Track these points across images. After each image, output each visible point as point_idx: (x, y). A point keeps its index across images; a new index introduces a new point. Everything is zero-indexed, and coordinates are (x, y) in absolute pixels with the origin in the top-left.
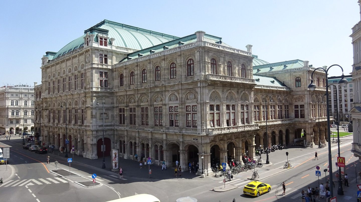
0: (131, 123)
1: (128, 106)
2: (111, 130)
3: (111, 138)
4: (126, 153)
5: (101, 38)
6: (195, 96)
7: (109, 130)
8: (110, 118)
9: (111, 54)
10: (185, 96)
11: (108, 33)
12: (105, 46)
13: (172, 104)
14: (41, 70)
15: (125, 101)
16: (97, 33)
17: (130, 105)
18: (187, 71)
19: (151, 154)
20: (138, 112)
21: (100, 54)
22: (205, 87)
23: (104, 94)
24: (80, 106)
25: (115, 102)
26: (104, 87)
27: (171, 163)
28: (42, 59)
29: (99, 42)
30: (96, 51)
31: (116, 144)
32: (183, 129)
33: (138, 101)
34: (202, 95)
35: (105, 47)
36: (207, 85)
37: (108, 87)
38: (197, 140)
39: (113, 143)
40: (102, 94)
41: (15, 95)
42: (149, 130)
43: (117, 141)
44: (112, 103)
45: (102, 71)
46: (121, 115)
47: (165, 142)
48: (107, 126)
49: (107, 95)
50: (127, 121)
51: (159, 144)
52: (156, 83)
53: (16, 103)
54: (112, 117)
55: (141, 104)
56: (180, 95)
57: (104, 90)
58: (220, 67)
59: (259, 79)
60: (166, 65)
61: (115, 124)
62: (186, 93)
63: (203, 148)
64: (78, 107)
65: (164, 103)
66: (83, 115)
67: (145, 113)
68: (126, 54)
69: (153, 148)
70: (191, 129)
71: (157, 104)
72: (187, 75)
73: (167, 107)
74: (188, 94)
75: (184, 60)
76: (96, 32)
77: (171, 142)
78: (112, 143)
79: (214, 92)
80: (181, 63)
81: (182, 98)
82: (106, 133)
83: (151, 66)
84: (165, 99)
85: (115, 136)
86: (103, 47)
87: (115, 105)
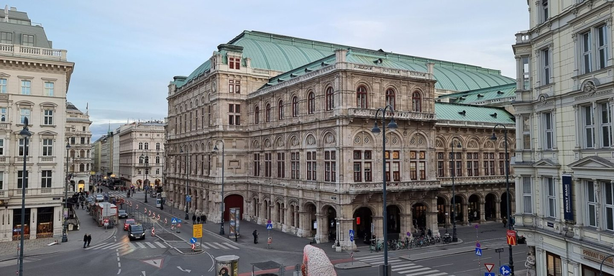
0: (267, 175)
1: (263, 151)
2: (244, 183)
3: (244, 195)
4: (260, 216)
5: (232, 59)
6: (334, 138)
7: (241, 183)
8: (243, 167)
9: (245, 79)
10: (323, 138)
11: (243, 51)
12: (236, 69)
13: (310, 149)
14: (168, 101)
15: (260, 144)
16: (226, 52)
17: (266, 149)
18: (326, 103)
19: (287, 218)
20: (274, 160)
21: (230, 80)
22: (346, 126)
23: (234, 135)
24: (207, 151)
25: (249, 145)
26: (235, 124)
27: (309, 231)
28: (168, 86)
29: (229, 63)
30: (224, 77)
31: (249, 204)
32: (321, 184)
33: (273, 144)
34: (341, 136)
35: (238, 71)
36: (349, 123)
37: (241, 125)
38: (335, 199)
39: (247, 202)
40: (233, 135)
41: (144, 134)
42: (284, 185)
43: (250, 199)
44: (246, 147)
45: (232, 103)
46: (256, 163)
47: (301, 202)
48: (239, 178)
49: (239, 135)
50: (262, 172)
51: (295, 204)
52: (294, 120)
53: (145, 146)
54: (245, 167)
55: (277, 149)
56: (318, 137)
57: (235, 129)
58: (373, 97)
59: (464, 112)
60: (303, 95)
61: (249, 175)
62: (324, 135)
63: (341, 211)
64: (204, 152)
65: (301, 147)
66: (209, 162)
67: (281, 160)
68: (268, 78)
69: (289, 209)
70: (329, 183)
71: (294, 148)
72: (326, 109)
73: (305, 153)
74: (327, 136)
75: (322, 89)
76: (225, 50)
77: (308, 201)
78: (244, 202)
79: (362, 132)
80: (319, 93)
81: (319, 140)
82: (237, 188)
83: (288, 96)
84: (302, 142)
85: (249, 192)
86: (234, 70)
87: (250, 150)
